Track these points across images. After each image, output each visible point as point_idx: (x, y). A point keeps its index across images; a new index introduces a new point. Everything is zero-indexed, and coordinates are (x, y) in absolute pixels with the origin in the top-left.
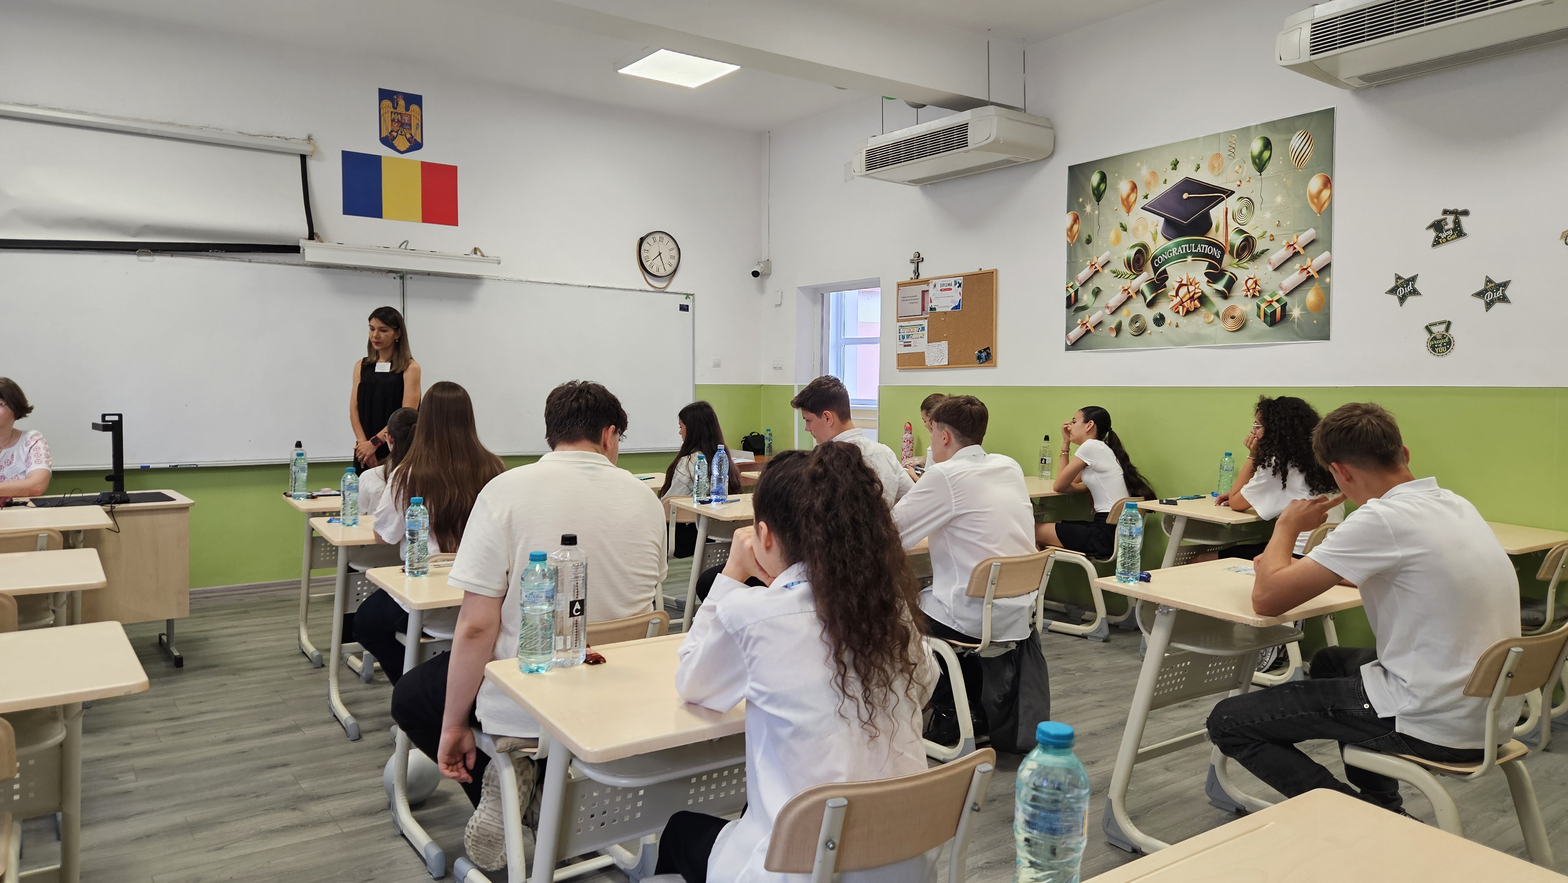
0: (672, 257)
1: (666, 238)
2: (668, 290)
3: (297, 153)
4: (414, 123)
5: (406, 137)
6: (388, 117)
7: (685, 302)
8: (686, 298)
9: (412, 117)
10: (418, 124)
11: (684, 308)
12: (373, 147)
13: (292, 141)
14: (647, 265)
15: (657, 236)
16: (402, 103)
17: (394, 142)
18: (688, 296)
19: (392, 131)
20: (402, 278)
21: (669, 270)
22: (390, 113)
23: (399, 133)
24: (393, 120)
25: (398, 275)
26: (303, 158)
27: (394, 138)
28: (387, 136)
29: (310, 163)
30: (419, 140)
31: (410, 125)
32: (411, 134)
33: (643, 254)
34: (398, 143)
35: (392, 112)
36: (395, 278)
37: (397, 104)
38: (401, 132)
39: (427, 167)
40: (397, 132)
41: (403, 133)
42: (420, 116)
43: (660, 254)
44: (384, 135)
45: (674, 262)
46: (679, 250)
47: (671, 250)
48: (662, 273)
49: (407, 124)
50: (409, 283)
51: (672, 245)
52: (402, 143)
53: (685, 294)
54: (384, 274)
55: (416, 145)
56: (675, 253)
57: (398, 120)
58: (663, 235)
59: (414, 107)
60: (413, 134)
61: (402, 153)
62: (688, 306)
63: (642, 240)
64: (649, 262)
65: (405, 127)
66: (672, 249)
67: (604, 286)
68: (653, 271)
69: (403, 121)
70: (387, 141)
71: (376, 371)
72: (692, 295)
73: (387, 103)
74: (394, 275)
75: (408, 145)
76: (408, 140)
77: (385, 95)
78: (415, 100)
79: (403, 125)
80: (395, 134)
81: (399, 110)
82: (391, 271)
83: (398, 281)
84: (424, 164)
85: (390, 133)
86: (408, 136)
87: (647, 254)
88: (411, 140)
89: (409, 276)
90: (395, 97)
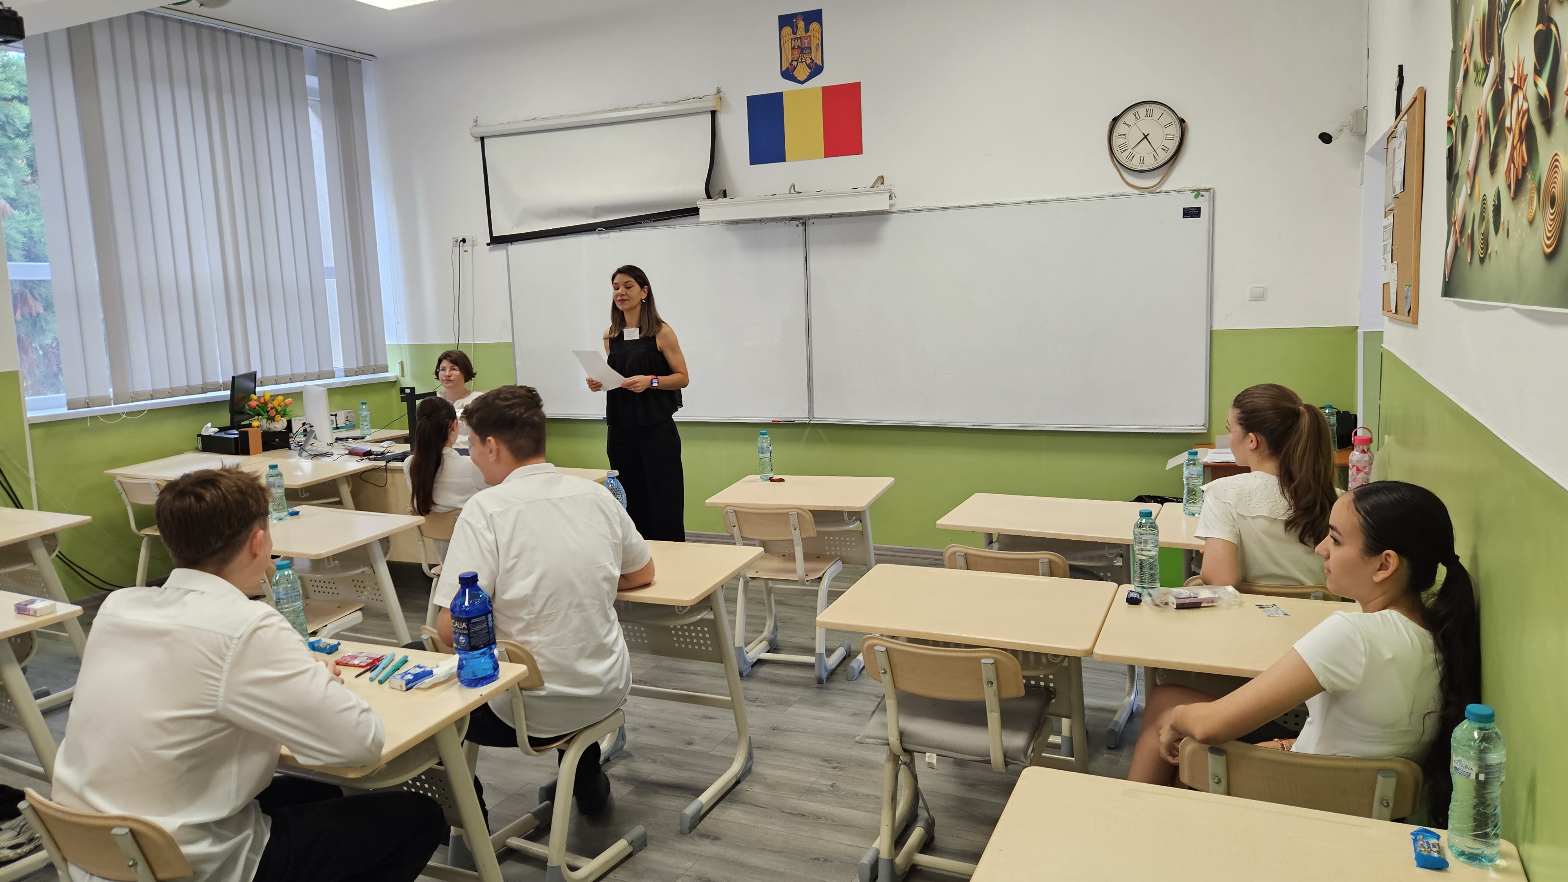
0: (1169, 137)
1: (1157, 110)
2: (1164, 188)
3: (707, 110)
4: (815, 42)
5: (806, 63)
6: (788, 46)
7: (1193, 204)
8: (1196, 197)
9: (812, 37)
10: (818, 44)
11: (1191, 213)
12: (776, 84)
13: (705, 99)
14: (1122, 157)
15: (1142, 110)
16: (801, 24)
17: (794, 73)
18: (1198, 193)
19: (792, 61)
20: (804, 224)
21: (1164, 157)
22: (790, 40)
23: (800, 60)
24: (793, 48)
25: (801, 221)
26: (713, 113)
27: (795, 68)
28: (788, 68)
29: (721, 118)
30: (820, 63)
31: (810, 48)
32: (811, 59)
33: (1117, 142)
34: (797, 74)
35: (792, 39)
36: (798, 226)
37: (797, 27)
38: (802, 59)
39: (828, 92)
40: (797, 60)
41: (804, 60)
42: (820, 34)
43: (1146, 137)
44: (784, 68)
45: (1172, 145)
46: (1182, 121)
47: (1166, 126)
48: (1150, 163)
49: (807, 48)
50: (811, 229)
51: (1168, 118)
52: (802, 72)
53: (1194, 191)
54: (787, 222)
55: (816, 70)
56: (1175, 130)
57: (798, 46)
58: (1153, 106)
59: (814, 26)
60: (813, 59)
61: (802, 83)
62: (1199, 209)
63: (1115, 120)
64: (1127, 152)
65: (805, 52)
66: (1171, 124)
67: (1054, 197)
68: (1135, 164)
69: (803, 45)
70: (788, 74)
71: (625, 339)
72: (1207, 190)
73: (787, 30)
74: (797, 222)
75: (808, 72)
76: (809, 66)
77: (785, 21)
78: (815, 16)
79: (803, 50)
80: (795, 63)
81: (798, 36)
82: (793, 219)
83: (801, 228)
84: (827, 91)
85: (790, 64)
86: (809, 61)
87: (1123, 141)
88: (811, 65)
89: (811, 221)
90: (795, 20)
